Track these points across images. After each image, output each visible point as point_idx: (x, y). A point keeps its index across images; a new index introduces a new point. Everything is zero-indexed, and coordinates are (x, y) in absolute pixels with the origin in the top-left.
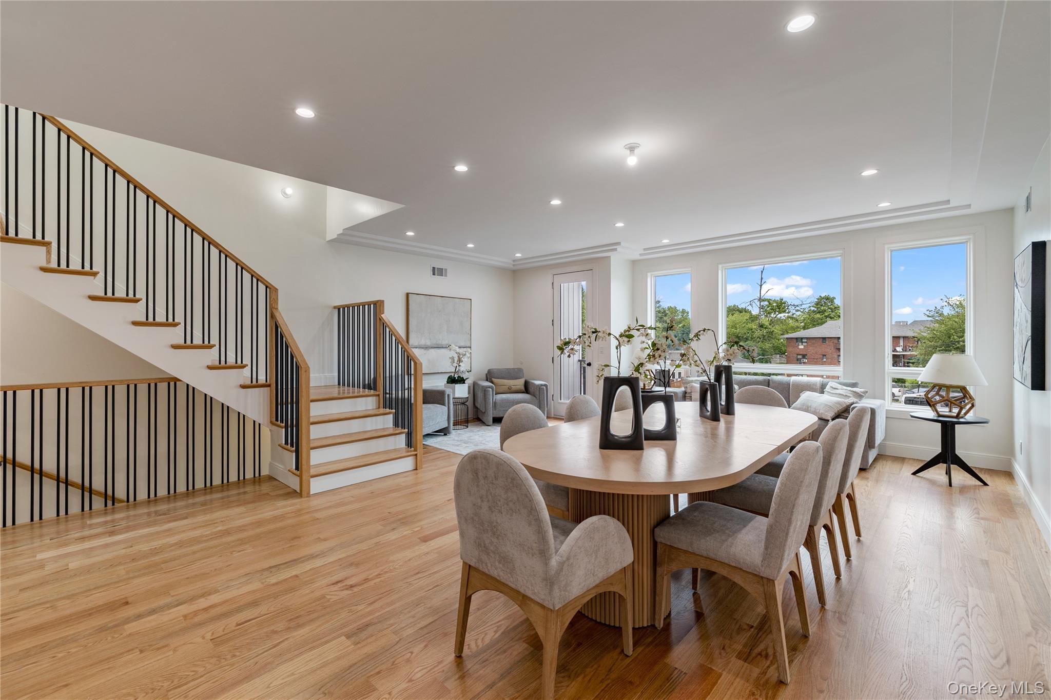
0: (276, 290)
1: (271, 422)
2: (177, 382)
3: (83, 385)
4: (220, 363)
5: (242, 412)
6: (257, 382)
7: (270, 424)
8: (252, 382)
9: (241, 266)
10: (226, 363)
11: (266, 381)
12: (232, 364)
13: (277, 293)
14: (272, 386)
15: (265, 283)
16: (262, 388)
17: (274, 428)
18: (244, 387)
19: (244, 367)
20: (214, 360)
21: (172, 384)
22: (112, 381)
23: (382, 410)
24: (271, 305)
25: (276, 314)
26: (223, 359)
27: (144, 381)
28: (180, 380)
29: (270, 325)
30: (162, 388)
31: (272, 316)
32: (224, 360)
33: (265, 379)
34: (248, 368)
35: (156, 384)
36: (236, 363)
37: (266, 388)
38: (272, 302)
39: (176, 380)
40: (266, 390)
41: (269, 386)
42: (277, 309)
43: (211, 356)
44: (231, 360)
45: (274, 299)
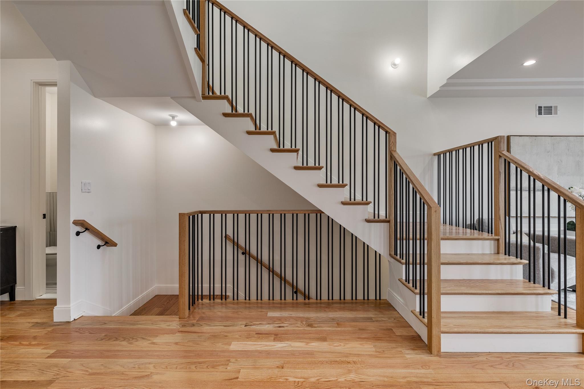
0: (395, 134)
1: (390, 255)
2: (322, 214)
3: (269, 212)
4: (350, 200)
5: (367, 243)
6: (378, 218)
7: (389, 256)
8: (374, 218)
9: (366, 116)
10: (355, 200)
11: (386, 217)
12: (359, 201)
13: (396, 137)
14: (391, 222)
15: (385, 128)
16: (382, 224)
17: (392, 260)
18: (368, 221)
19: (368, 204)
20: (346, 198)
21: (319, 215)
22: (284, 210)
23: (503, 257)
24: (389, 149)
25: (395, 155)
26: (352, 197)
27: (302, 212)
28: (324, 213)
29: (390, 166)
30: (313, 216)
31: (392, 157)
32: (354, 198)
33: (385, 215)
34: (372, 205)
35: (309, 214)
36: (362, 200)
37: (386, 224)
38: (391, 146)
39: (321, 212)
40: (386, 225)
41: (389, 222)
42: (395, 151)
43: (344, 194)
44: (359, 198)
45: (393, 142)
